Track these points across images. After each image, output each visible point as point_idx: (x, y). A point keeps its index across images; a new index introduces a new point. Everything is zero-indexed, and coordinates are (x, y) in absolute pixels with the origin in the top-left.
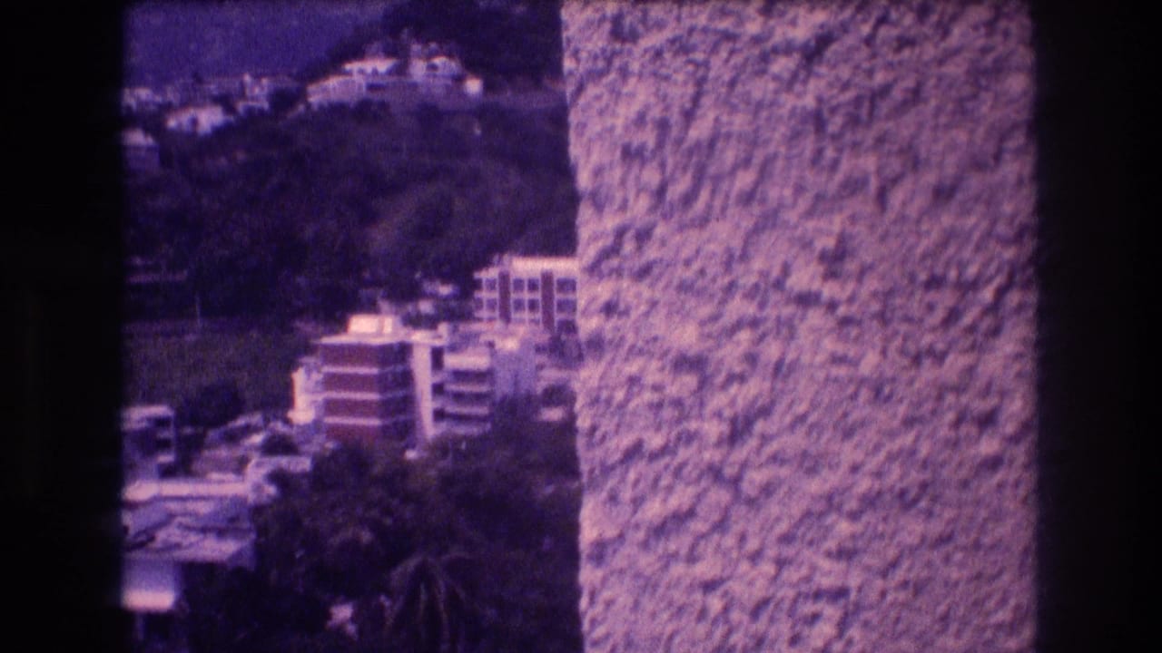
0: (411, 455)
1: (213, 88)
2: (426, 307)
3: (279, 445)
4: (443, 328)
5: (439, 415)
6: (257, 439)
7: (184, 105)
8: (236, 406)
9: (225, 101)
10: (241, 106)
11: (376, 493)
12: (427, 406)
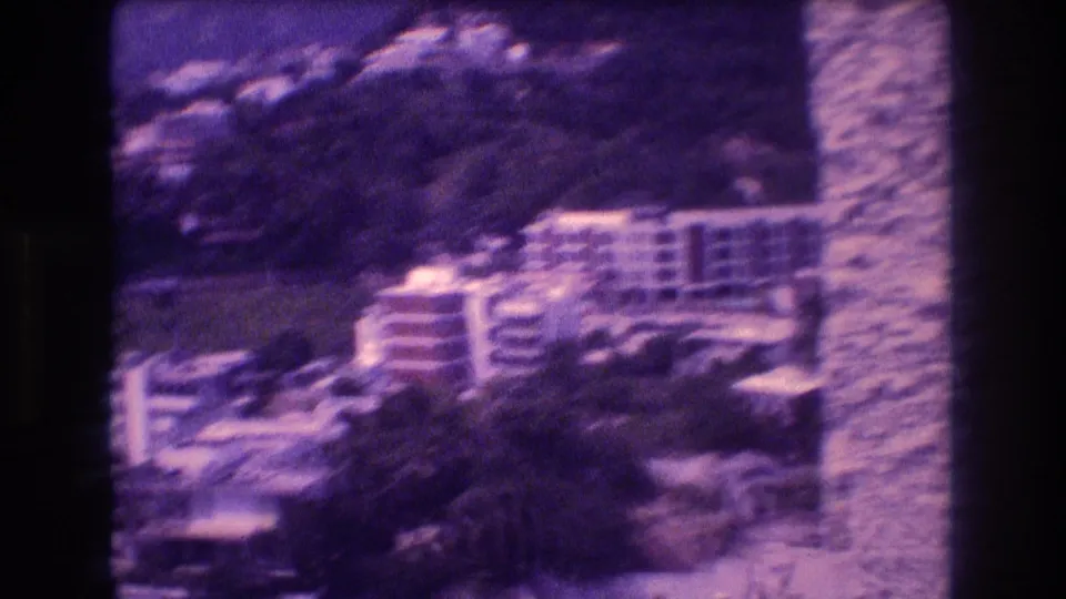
0: (468, 395)
1: (283, 58)
2: (477, 259)
3: (346, 388)
4: (497, 278)
5: (494, 359)
6: (328, 381)
7: (254, 78)
8: (305, 352)
9: (292, 71)
10: (308, 75)
11: (437, 431)
12: (481, 350)
